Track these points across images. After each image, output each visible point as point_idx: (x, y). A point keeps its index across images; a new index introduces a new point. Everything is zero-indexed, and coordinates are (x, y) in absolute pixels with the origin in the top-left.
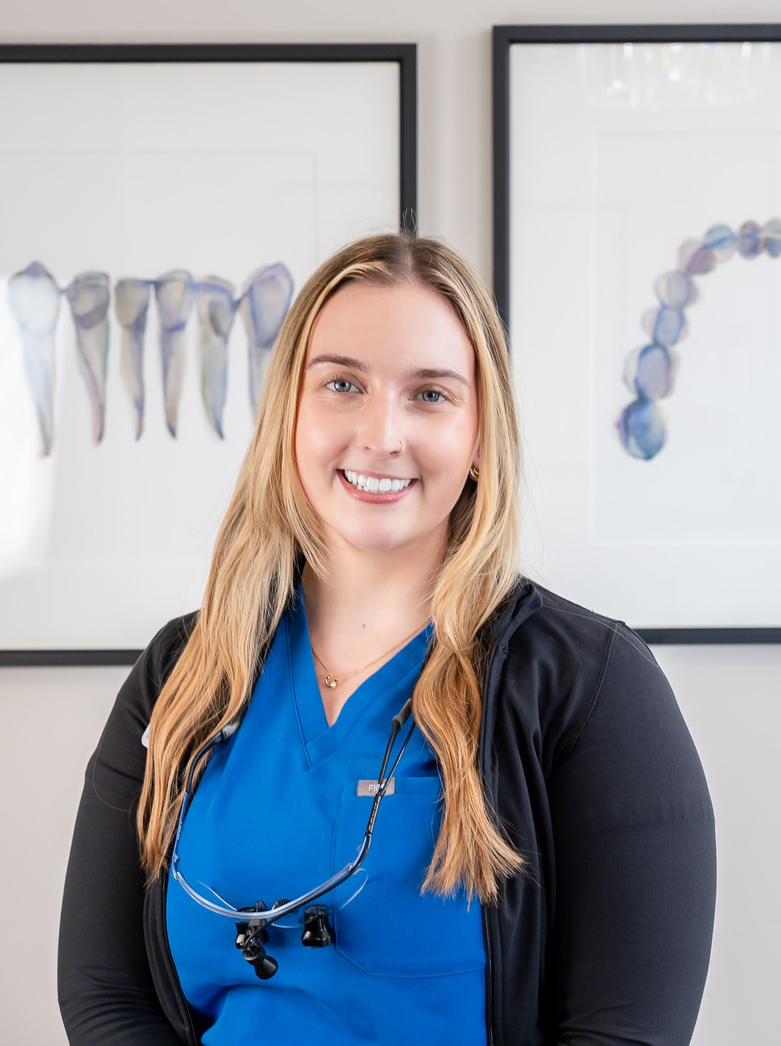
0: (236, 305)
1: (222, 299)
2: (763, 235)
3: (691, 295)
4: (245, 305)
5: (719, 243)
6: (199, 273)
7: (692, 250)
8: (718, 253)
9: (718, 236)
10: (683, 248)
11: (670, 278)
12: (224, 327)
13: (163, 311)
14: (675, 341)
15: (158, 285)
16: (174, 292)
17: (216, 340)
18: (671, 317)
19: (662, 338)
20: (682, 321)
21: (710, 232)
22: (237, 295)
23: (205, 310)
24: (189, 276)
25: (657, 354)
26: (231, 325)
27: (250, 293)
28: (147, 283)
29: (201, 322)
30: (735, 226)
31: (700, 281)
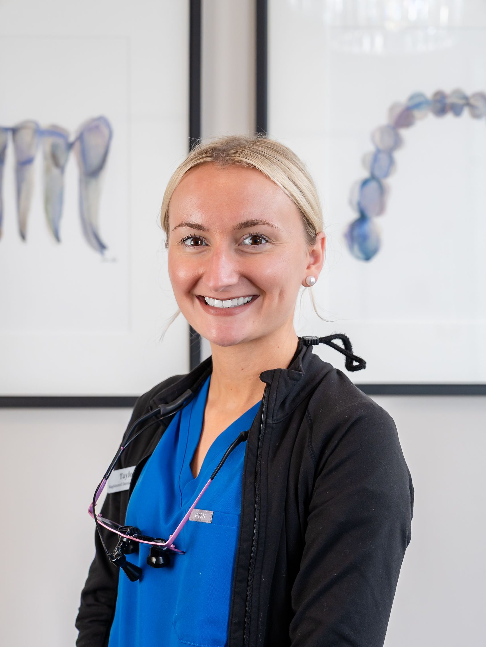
0: (70, 146)
1: (60, 142)
2: (449, 101)
3: (398, 143)
4: (77, 146)
5: (418, 106)
6: (45, 123)
7: (398, 111)
8: (417, 113)
9: (417, 100)
10: (392, 109)
11: (383, 130)
12: (62, 161)
13: (18, 149)
14: (387, 175)
15: (14, 131)
16: (26, 136)
17: (56, 171)
18: (383, 159)
19: (377, 173)
20: (391, 162)
21: (412, 98)
22: (72, 138)
23: (48, 149)
24: (37, 124)
25: (373, 185)
26: (66, 160)
27: (81, 137)
28: (6, 130)
29: (45, 158)
30: (429, 93)
31: (405, 133)
